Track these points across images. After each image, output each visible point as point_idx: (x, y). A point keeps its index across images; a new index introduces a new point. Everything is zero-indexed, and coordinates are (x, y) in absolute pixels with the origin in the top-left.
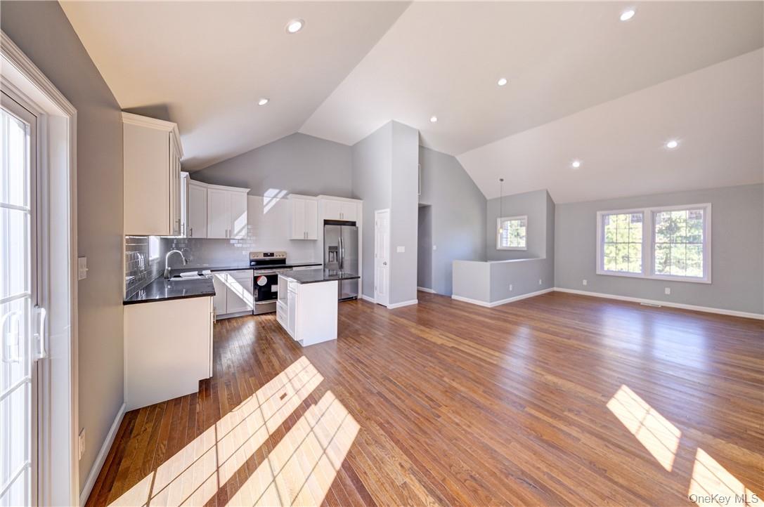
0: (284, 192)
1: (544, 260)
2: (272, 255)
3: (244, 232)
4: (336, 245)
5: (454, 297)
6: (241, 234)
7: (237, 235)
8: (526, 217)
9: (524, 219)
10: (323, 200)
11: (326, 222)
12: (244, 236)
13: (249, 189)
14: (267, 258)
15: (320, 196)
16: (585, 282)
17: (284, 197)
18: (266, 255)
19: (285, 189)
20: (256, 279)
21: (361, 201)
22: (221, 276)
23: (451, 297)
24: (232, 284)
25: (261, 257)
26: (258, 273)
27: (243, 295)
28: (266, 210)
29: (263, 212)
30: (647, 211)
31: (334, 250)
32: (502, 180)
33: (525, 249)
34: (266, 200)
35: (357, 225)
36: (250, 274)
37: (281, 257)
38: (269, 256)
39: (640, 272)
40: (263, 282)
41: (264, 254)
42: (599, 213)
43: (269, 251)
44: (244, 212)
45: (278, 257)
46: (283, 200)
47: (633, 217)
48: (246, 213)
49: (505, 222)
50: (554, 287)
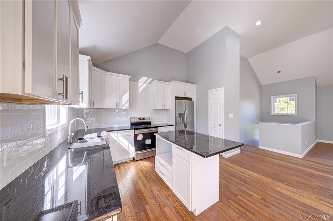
0: (151, 79)
2: (143, 119)
3: (128, 104)
4: (183, 113)
5: (260, 147)
6: (125, 105)
7: (123, 106)
8: (296, 95)
10: (174, 84)
11: (177, 98)
12: (128, 107)
13: (131, 76)
14: (140, 121)
15: (173, 82)
17: (150, 83)
18: (140, 119)
19: (151, 78)
20: (136, 136)
21: (195, 85)
22: (113, 135)
23: (258, 147)
24: (121, 140)
25: (137, 121)
26: (137, 132)
27: (128, 148)
28: (140, 90)
29: (138, 91)
31: (181, 116)
32: (279, 72)
34: (140, 84)
35: (193, 100)
36: (132, 132)
37: (149, 120)
38: (141, 120)
40: (140, 138)
41: (139, 118)
43: (141, 116)
44: (128, 91)
45: (147, 120)
46: (150, 85)
48: (129, 91)
49: (275, 98)
50: (317, 139)
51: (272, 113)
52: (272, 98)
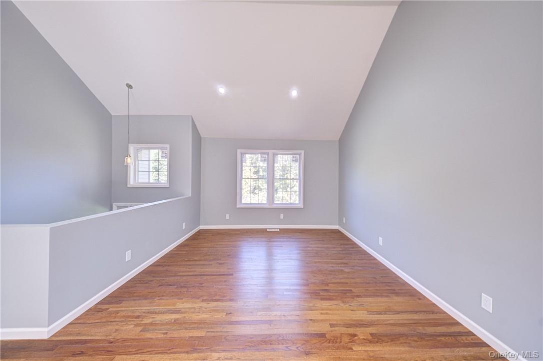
1: (189, 197)
8: (168, 146)
9: (166, 148)
16: (227, 217)
30: (271, 152)
32: (130, 87)
33: (167, 186)
39: (267, 203)
42: (239, 151)
49: (139, 150)
50: (200, 225)
51: (131, 182)
52: (132, 148)
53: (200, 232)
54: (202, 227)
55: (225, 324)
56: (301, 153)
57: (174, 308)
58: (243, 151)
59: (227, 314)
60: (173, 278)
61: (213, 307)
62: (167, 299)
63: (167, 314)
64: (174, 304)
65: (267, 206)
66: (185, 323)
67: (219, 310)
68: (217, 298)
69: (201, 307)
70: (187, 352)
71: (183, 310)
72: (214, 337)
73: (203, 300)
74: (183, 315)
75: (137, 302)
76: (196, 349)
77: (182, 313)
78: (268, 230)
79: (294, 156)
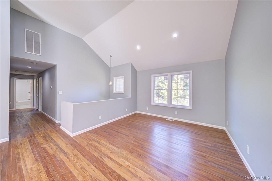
1: (130, 98)
9: (123, 78)
16: (147, 109)
30: (169, 74)
32: (111, 56)
33: (124, 93)
39: (167, 103)
42: (152, 76)
47: (165, 77)
49: (117, 79)
50: (136, 111)
51: (114, 92)
53: (136, 114)
54: (137, 112)
55: (106, 156)
56: (190, 72)
57: (100, 141)
58: (154, 75)
59: (111, 152)
60: (110, 130)
61: (110, 147)
62: (101, 137)
63: (96, 143)
64: (101, 140)
65: (167, 106)
66: (97, 149)
67: (110, 149)
68: (115, 144)
69: (107, 145)
70: (87, 159)
71: (101, 144)
72: (99, 159)
73: (110, 142)
74: (99, 145)
75: (95, 135)
76: (90, 160)
77: (100, 144)
78: (166, 120)
79: (186, 75)
